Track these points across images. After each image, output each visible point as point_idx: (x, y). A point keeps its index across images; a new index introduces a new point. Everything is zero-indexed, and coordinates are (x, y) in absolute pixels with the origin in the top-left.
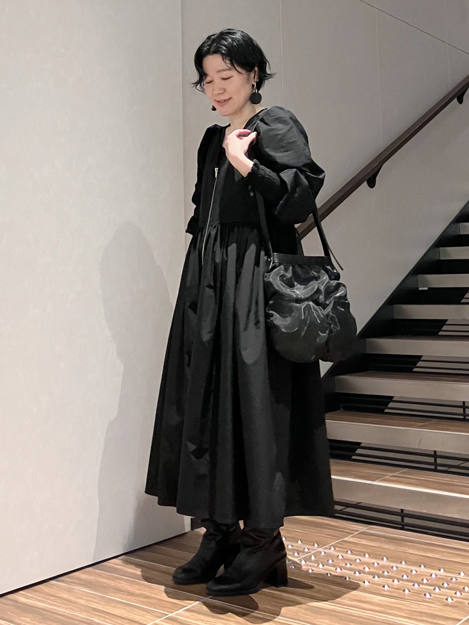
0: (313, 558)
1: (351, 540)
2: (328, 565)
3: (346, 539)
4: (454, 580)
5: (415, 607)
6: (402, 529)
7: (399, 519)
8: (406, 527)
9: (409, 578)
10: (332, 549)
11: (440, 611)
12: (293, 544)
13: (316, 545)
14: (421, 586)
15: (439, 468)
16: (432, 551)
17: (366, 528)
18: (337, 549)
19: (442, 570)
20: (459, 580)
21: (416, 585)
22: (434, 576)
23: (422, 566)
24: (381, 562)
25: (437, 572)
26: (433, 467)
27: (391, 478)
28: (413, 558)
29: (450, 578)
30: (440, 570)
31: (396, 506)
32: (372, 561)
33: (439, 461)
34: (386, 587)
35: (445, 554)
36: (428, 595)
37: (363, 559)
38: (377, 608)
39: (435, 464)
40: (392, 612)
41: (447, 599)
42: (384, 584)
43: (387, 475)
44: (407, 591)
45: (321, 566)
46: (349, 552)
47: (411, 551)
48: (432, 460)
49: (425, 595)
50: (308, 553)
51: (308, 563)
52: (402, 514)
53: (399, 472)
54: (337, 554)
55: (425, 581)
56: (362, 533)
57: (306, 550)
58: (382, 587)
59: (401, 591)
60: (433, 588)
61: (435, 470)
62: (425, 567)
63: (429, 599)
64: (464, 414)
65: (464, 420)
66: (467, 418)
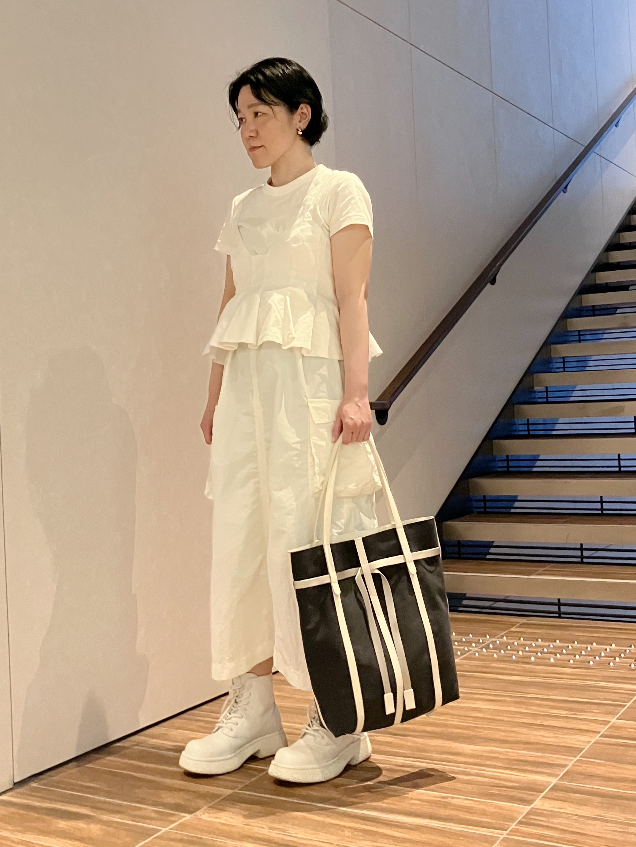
0: (491, 646)
1: (517, 630)
2: (509, 650)
3: (512, 629)
4: (628, 651)
5: (603, 673)
6: (560, 617)
7: (555, 608)
8: (562, 616)
9: (587, 653)
10: (505, 638)
11: (630, 674)
12: (466, 638)
13: (488, 636)
14: (602, 658)
15: (585, 560)
16: (597, 632)
17: (526, 620)
18: (508, 638)
19: (613, 645)
20: (632, 651)
21: (597, 658)
22: (608, 650)
23: (594, 644)
24: (555, 644)
25: (611, 647)
26: (579, 560)
27: (543, 572)
28: (581, 639)
29: (623, 651)
30: (611, 645)
31: (553, 597)
32: (547, 644)
33: (586, 553)
34: (571, 661)
35: (609, 633)
36: (612, 664)
37: (538, 643)
38: (573, 677)
39: (582, 557)
40: (588, 678)
41: (630, 665)
42: (569, 659)
43: (539, 570)
44: (591, 663)
45: (502, 651)
46: (522, 639)
47: (577, 634)
48: (578, 553)
49: (609, 664)
50: (483, 643)
51: (488, 650)
52: (559, 604)
53: (548, 567)
54: (511, 641)
55: (603, 654)
56: (523, 624)
57: (481, 641)
58: (567, 662)
59: (587, 663)
60: (613, 659)
61: (582, 563)
62: (596, 644)
63: (613, 667)
64: (602, 509)
65: (602, 515)
66: (605, 512)
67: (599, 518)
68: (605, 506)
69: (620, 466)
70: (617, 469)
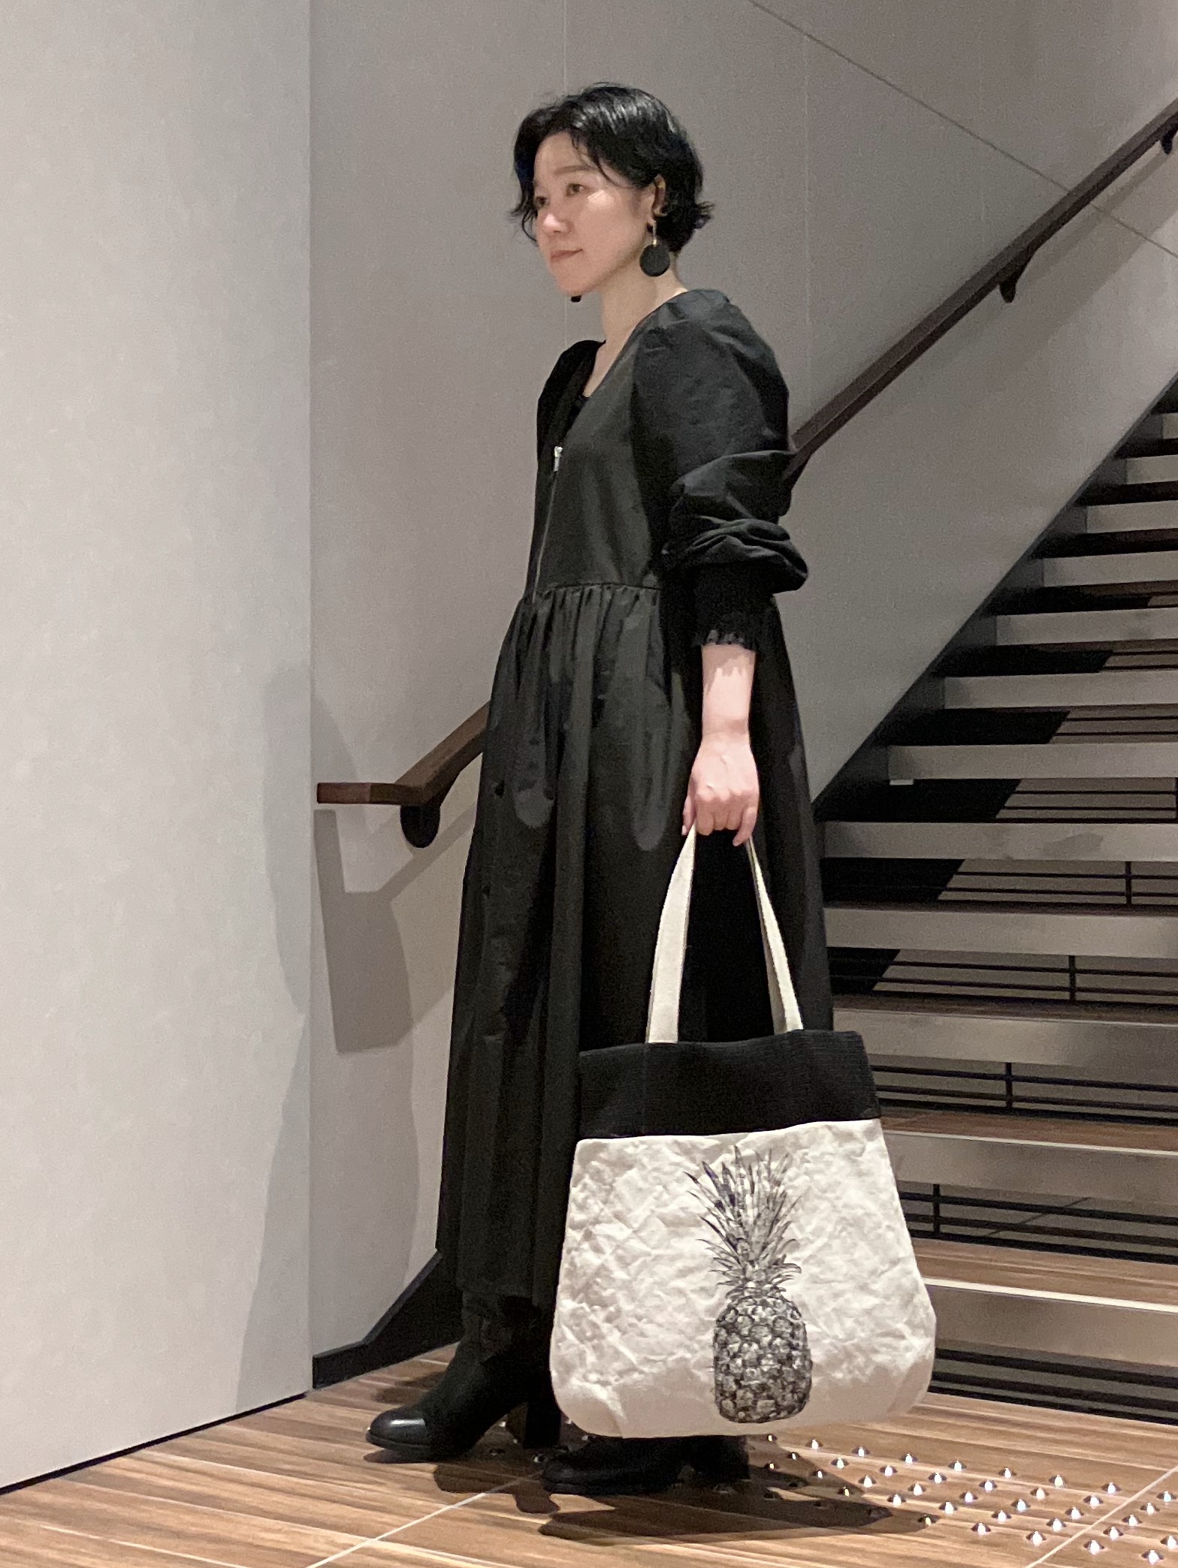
4: (988, 1487)
11: (960, 1554)
15: (945, 1229)
16: (931, 1425)
19: (958, 1466)
20: (1001, 1487)
22: (938, 1479)
23: (909, 1459)
25: (946, 1471)
26: (930, 1227)
28: (884, 1442)
29: (979, 1483)
30: (952, 1466)
33: (946, 1210)
39: (936, 1218)
48: (927, 1209)
61: (936, 1235)
64: (1009, 1096)
65: (1008, 1111)
66: (1016, 1105)
67: (999, 1119)
68: (1018, 1089)
69: (1073, 989)
70: (1066, 995)
